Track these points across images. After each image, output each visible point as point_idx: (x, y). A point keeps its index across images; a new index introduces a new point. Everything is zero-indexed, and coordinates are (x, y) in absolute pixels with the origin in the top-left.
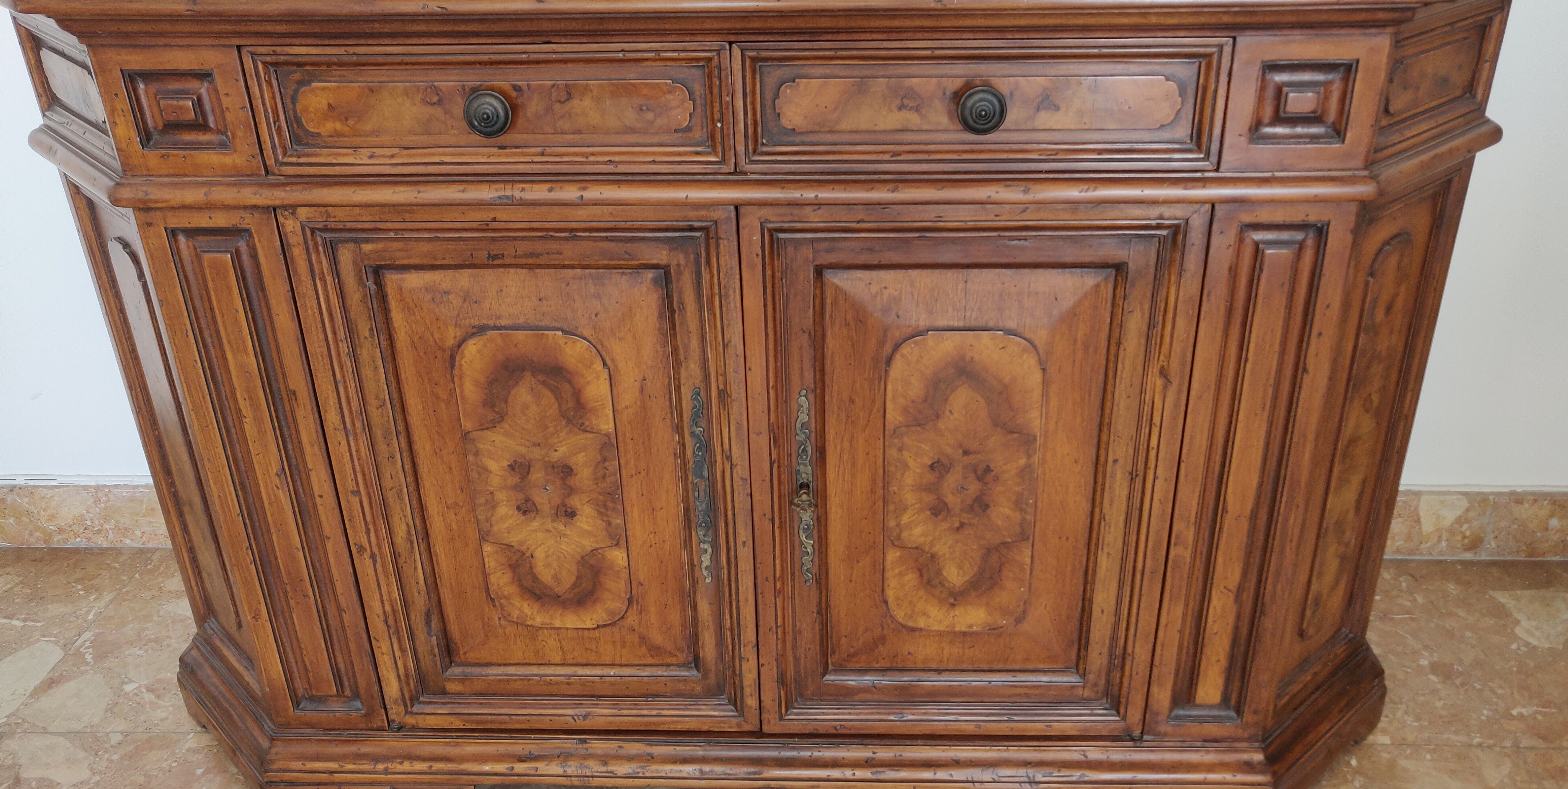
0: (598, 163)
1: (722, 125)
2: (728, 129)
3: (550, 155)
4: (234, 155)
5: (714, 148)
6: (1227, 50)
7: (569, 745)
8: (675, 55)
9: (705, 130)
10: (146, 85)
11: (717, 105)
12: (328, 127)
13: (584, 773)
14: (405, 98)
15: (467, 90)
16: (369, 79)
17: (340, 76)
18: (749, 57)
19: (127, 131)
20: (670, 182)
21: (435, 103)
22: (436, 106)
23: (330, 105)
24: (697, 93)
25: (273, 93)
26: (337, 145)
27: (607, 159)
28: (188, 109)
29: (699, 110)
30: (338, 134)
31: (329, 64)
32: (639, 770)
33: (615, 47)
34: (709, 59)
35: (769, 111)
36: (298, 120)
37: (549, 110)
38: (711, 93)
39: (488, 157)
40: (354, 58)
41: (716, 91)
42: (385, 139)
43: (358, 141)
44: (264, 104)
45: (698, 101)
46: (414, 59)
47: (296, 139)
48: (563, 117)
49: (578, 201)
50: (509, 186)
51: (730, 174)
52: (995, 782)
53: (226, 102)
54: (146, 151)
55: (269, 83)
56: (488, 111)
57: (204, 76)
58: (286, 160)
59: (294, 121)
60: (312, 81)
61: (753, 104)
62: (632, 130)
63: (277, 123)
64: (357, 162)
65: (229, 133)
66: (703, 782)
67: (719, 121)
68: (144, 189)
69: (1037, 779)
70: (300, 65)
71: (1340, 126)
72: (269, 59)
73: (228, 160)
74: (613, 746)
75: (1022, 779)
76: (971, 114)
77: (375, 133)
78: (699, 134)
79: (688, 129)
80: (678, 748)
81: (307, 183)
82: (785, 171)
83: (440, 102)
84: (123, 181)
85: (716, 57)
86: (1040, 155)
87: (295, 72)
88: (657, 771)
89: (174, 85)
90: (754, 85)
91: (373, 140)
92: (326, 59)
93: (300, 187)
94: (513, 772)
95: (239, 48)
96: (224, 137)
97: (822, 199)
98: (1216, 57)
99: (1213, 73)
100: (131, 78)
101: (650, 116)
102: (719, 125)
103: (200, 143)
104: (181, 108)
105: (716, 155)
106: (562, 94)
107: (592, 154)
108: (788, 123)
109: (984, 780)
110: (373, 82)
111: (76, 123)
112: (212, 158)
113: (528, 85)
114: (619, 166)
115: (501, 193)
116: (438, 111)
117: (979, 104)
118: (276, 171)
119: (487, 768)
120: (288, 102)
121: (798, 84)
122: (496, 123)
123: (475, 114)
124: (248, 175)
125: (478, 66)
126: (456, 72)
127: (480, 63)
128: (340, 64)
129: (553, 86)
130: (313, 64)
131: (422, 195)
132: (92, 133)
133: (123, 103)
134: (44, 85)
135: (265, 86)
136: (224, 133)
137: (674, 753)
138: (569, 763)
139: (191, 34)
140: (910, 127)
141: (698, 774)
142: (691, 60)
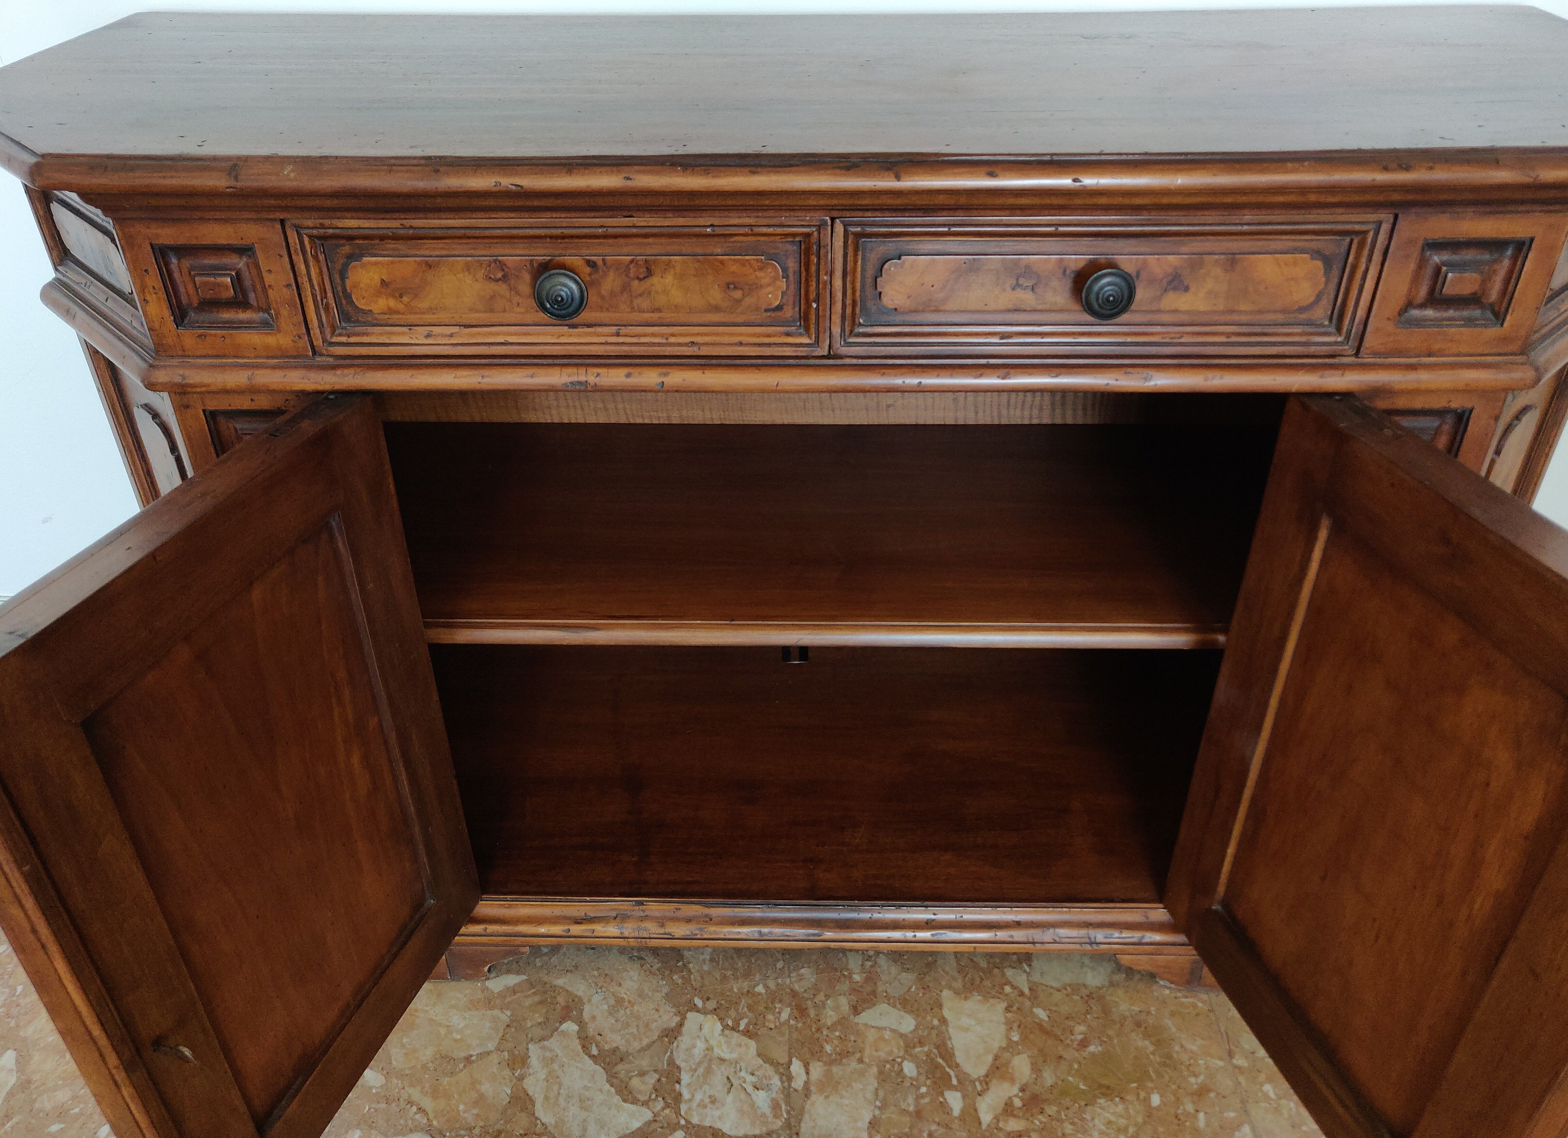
0: (680, 345)
1: (818, 305)
2: (824, 310)
3: (626, 336)
4: (278, 335)
5: (807, 329)
6: (1385, 227)
7: (626, 907)
8: (771, 230)
9: (797, 309)
10: (179, 259)
11: (814, 284)
12: (380, 305)
13: (641, 935)
14: (466, 274)
15: (535, 265)
16: (427, 253)
17: (393, 249)
18: (853, 233)
19: (159, 309)
20: (758, 367)
21: (500, 279)
22: (500, 282)
23: (383, 281)
24: (791, 270)
25: (320, 269)
26: (390, 322)
27: (688, 340)
28: (227, 287)
29: (792, 287)
30: (391, 311)
31: (382, 238)
32: (697, 932)
33: (705, 221)
34: (808, 235)
35: (869, 290)
36: (348, 297)
37: (626, 288)
38: (807, 270)
39: (559, 337)
40: (411, 231)
41: (813, 268)
42: (443, 317)
43: (413, 318)
44: (310, 280)
45: (791, 278)
46: (477, 233)
47: (346, 317)
48: (641, 295)
49: (659, 388)
50: (582, 371)
51: (823, 357)
52: (1055, 942)
53: (268, 279)
54: (181, 331)
55: (316, 257)
56: (563, 293)
57: (244, 250)
58: (334, 339)
59: (344, 298)
60: (362, 255)
61: (853, 282)
62: (716, 309)
63: (325, 301)
64: (413, 342)
65: (272, 312)
66: (762, 943)
67: (814, 301)
68: (181, 372)
69: (1098, 940)
70: (351, 238)
71: (1500, 308)
72: (315, 232)
73: (271, 340)
74: (671, 907)
75: (1083, 940)
76: (1097, 299)
77: (431, 310)
78: (789, 312)
79: (779, 308)
80: (736, 910)
81: (359, 366)
82: (883, 354)
83: (505, 278)
84: (157, 363)
85: (816, 234)
86: (1163, 338)
87: (344, 245)
88: (716, 933)
89: (208, 261)
90: (855, 262)
91: (430, 318)
92: (381, 232)
93: (352, 371)
94: (569, 934)
95: (282, 222)
96: (266, 315)
97: (926, 386)
98: (1371, 234)
99: (1366, 252)
100: (161, 253)
101: (738, 294)
102: (814, 305)
103: (241, 322)
104: (219, 285)
105: (810, 337)
106: (641, 270)
107: (673, 335)
108: (890, 302)
109: (1045, 941)
110: (431, 256)
111: (96, 286)
112: (255, 338)
113: (603, 260)
114: (702, 348)
115: (575, 379)
116: (502, 288)
117: (1106, 289)
118: (325, 352)
119: (542, 930)
120: (337, 277)
121: (904, 262)
122: (571, 305)
123: (547, 295)
124: (295, 357)
125: (548, 240)
126: (522, 246)
127: (551, 237)
128: (396, 238)
129: (632, 261)
130: (365, 238)
131: (485, 380)
132: (114, 300)
133: (154, 280)
134: (55, 238)
135: (312, 263)
136: (267, 310)
137: (732, 914)
138: (626, 925)
139: (229, 208)
140: (1023, 307)
141: (757, 936)
142: (786, 235)
